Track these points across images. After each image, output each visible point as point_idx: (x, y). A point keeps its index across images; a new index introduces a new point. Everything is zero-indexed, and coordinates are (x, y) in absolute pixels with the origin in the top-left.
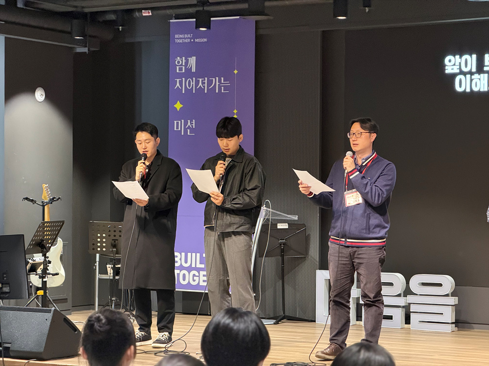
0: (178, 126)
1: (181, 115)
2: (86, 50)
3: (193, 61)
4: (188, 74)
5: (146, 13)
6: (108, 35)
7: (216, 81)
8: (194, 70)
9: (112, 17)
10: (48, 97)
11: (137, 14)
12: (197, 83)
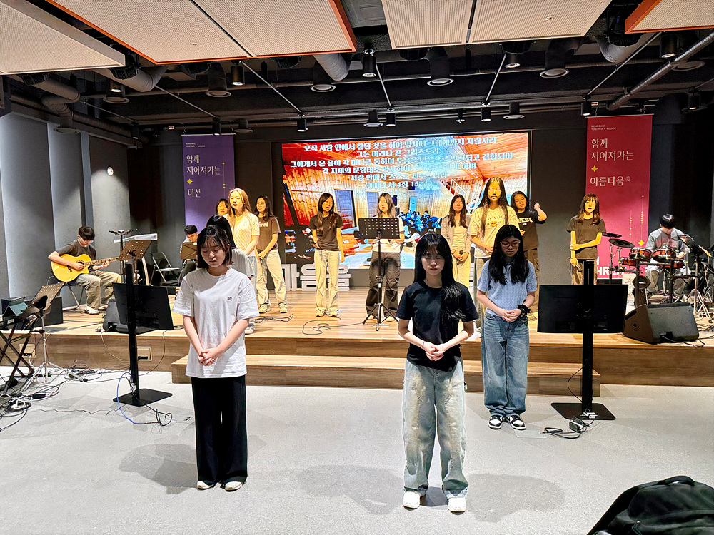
0: (190, 192)
1: (191, 186)
2: (136, 147)
3: (197, 157)
4: (195, 164)
5: (171, 128)
7: (211, 168)
8: (198, 162)
9: (150, 130)
10: (116, 173)
11: (165, 129)
12: (200, 169)
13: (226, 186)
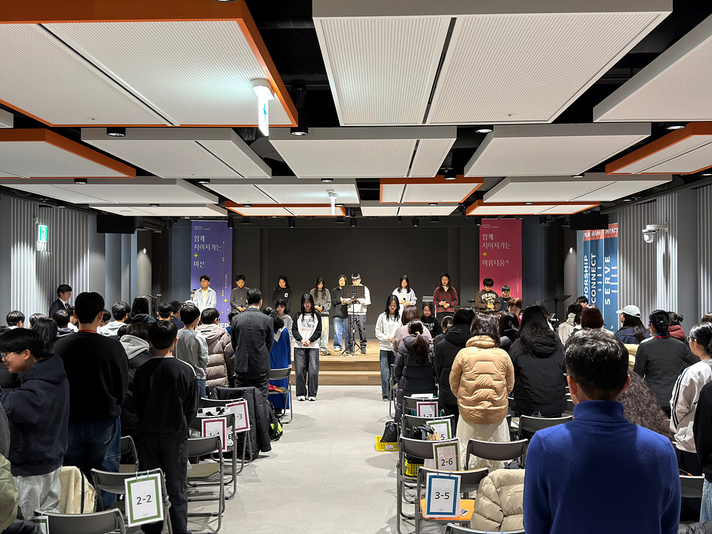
0: (196, 264)
1: (196, 259)
3: (203, 237)
7: (214, 246)
8: (203, 241)
12: (205, 246)
13: (226, 260)
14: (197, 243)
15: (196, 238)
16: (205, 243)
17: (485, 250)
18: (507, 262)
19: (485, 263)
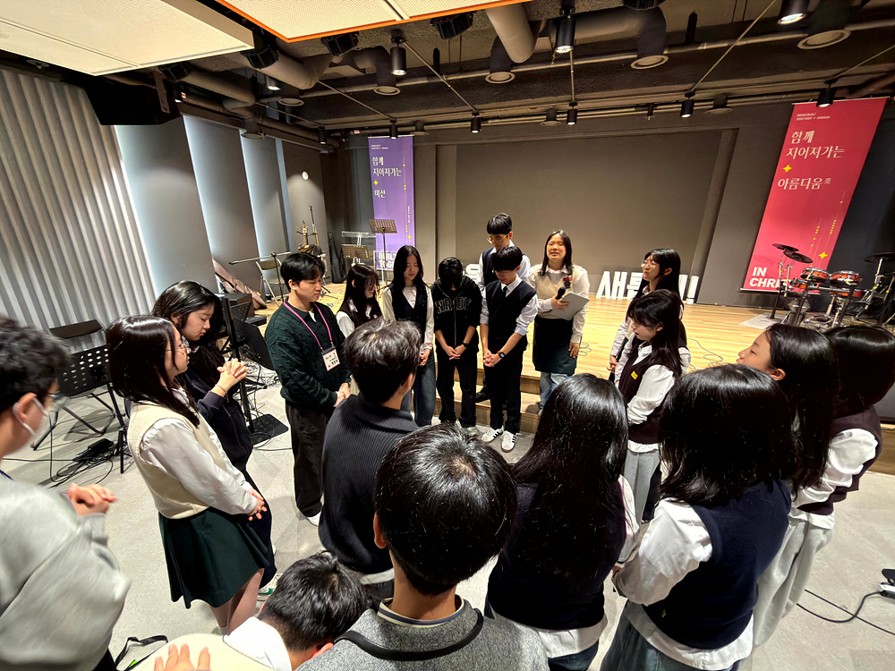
0: (377, 193)
1: (378, 187)
2: (326, 152)
3: (381, 159)
4: (380, 166)
5: (357, 132)
6: (336, 145)
7: (394, 170)
8: (382, 164)
9: (339, 134)
10: (310, 177)
11: (352, 133)
12: (385, 171)
13: (407, 187)
14: (375, 167)
15: (374, 160)
16: (384, 167)
17: (789, 161)
18: (828, 181)
19: (782, 183)
